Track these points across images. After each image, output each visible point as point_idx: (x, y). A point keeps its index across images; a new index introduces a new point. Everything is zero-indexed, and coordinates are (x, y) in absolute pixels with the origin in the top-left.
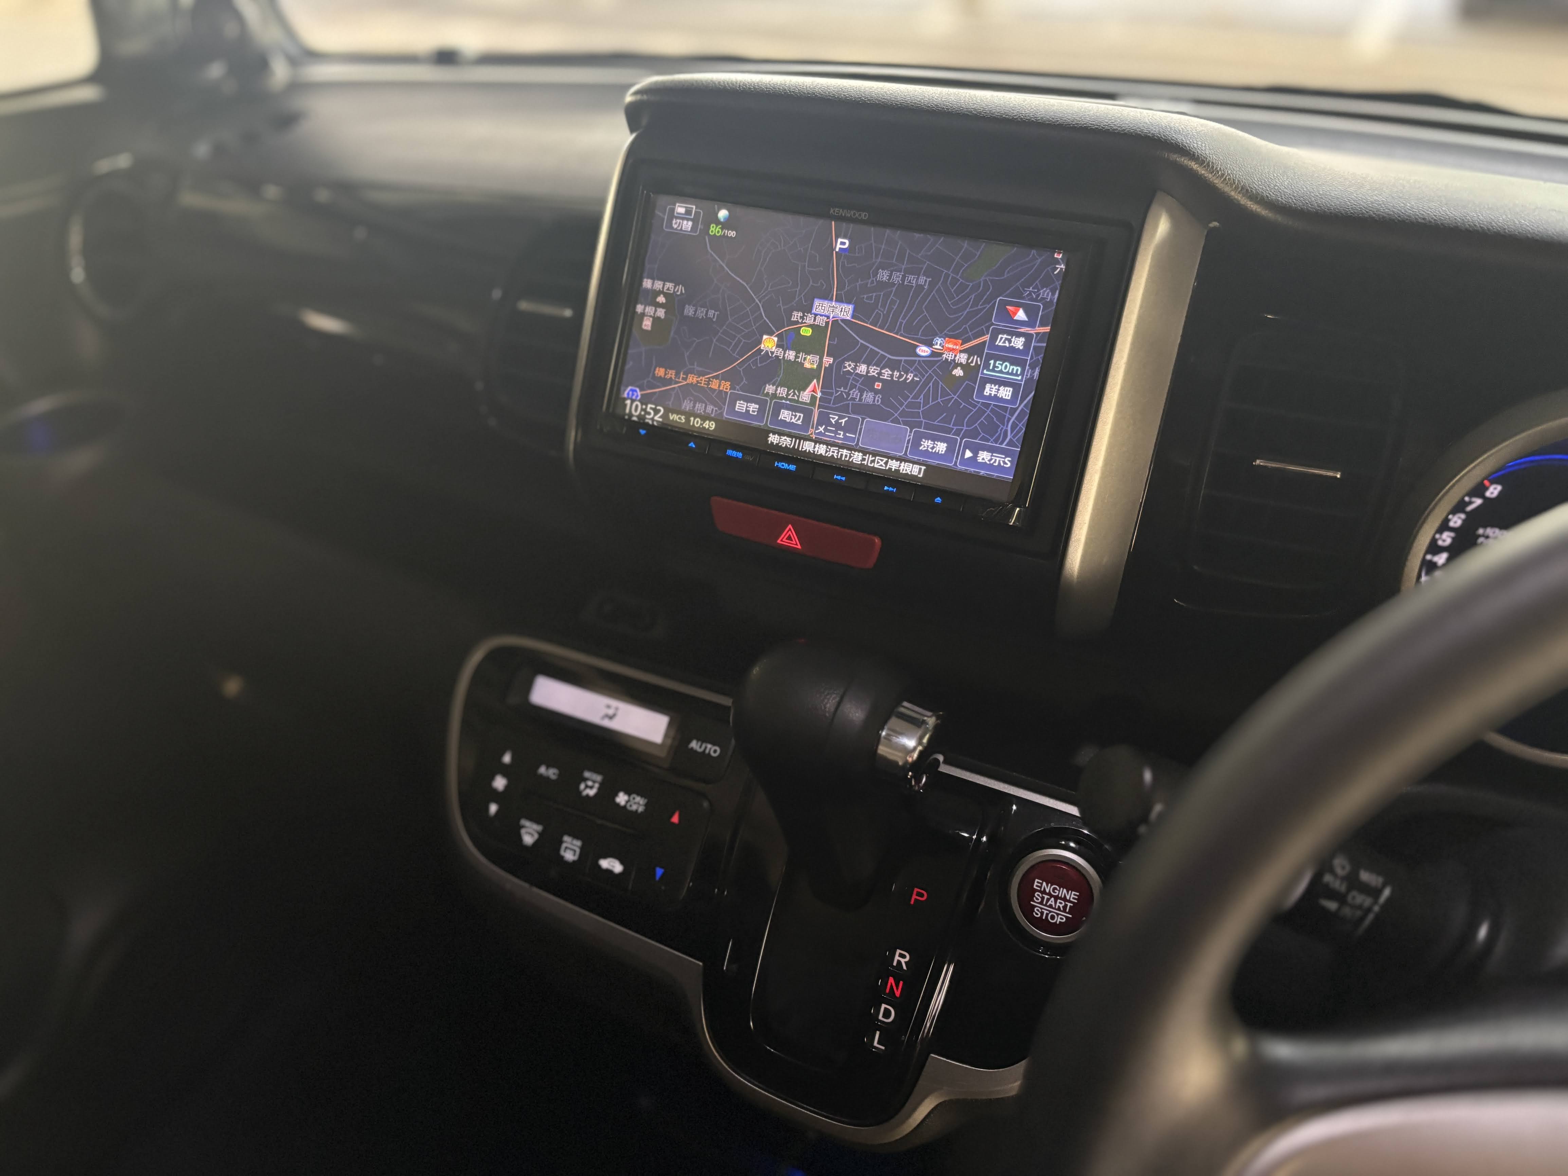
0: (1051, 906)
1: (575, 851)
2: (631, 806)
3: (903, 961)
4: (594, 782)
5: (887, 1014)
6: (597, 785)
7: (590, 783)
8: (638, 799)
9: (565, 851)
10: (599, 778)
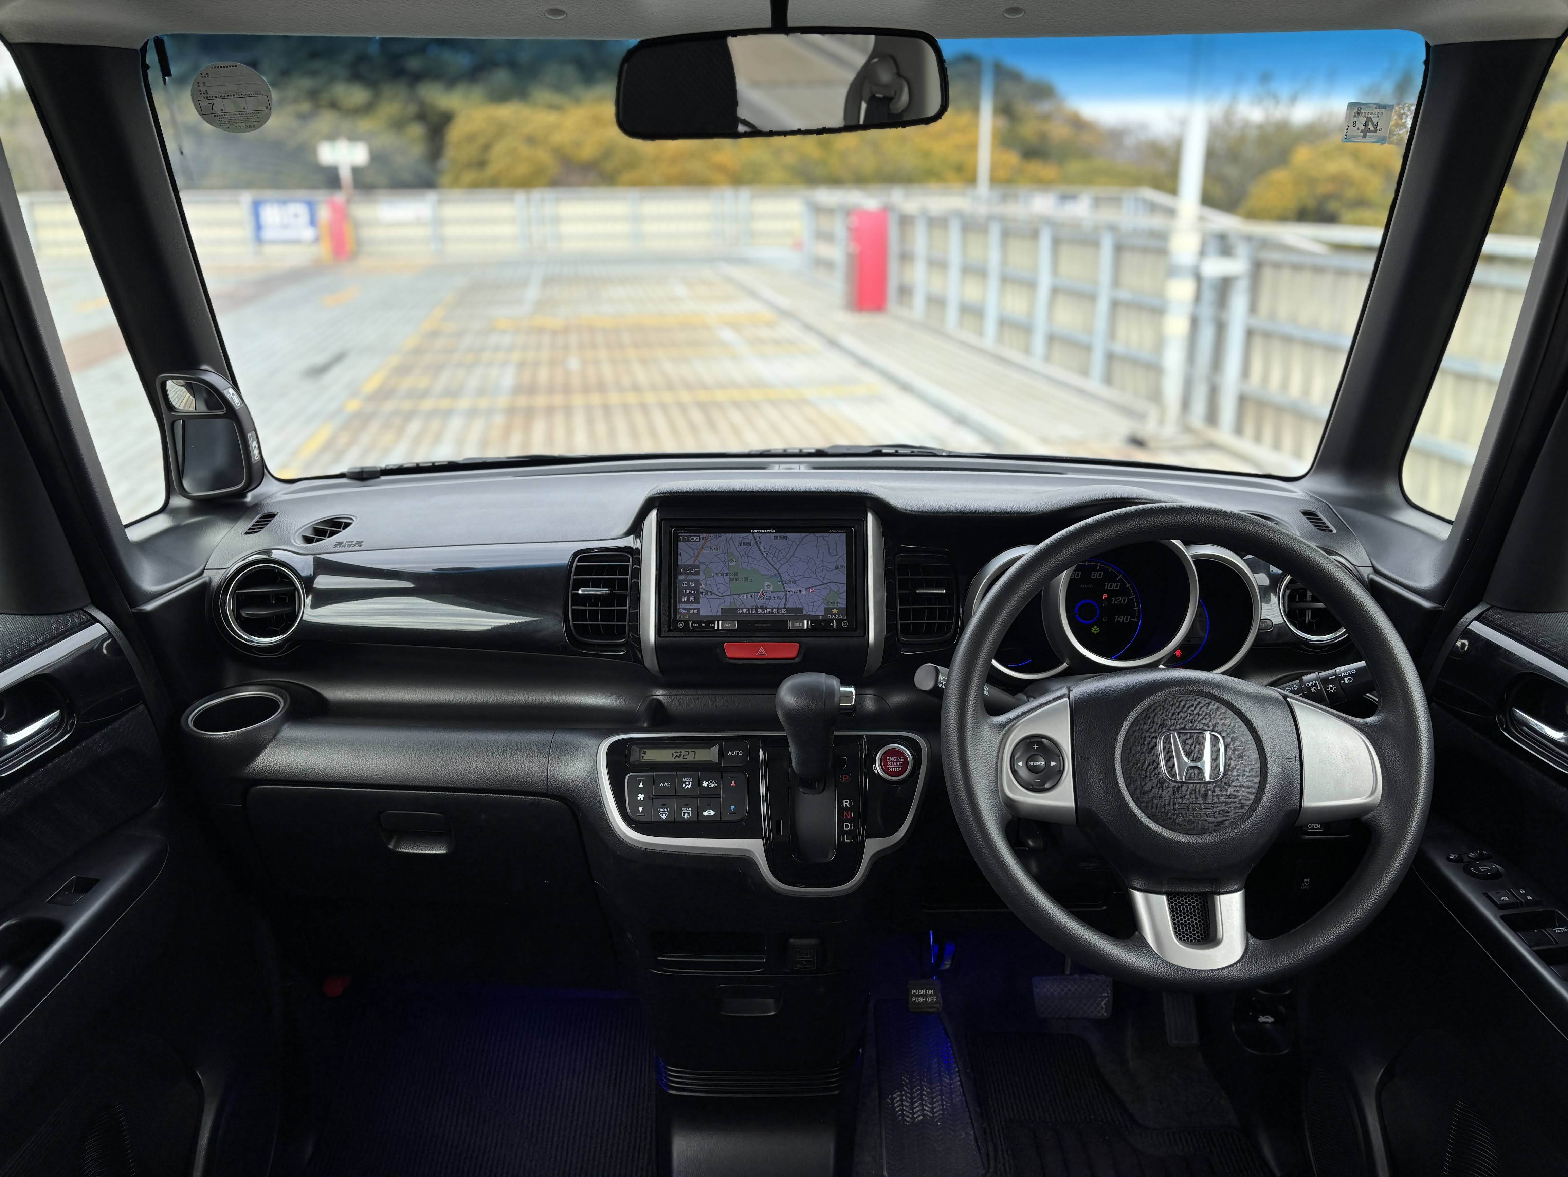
0: (895, 765)
1: (689, 813)
2: (710, 785)
3: (847, 804)
4: (689, 782)
5: (847, 826)
6: (691, 783)
7: (687, 783)
8: (713, 782)
9: (684, 815)
10: (691, 780)
